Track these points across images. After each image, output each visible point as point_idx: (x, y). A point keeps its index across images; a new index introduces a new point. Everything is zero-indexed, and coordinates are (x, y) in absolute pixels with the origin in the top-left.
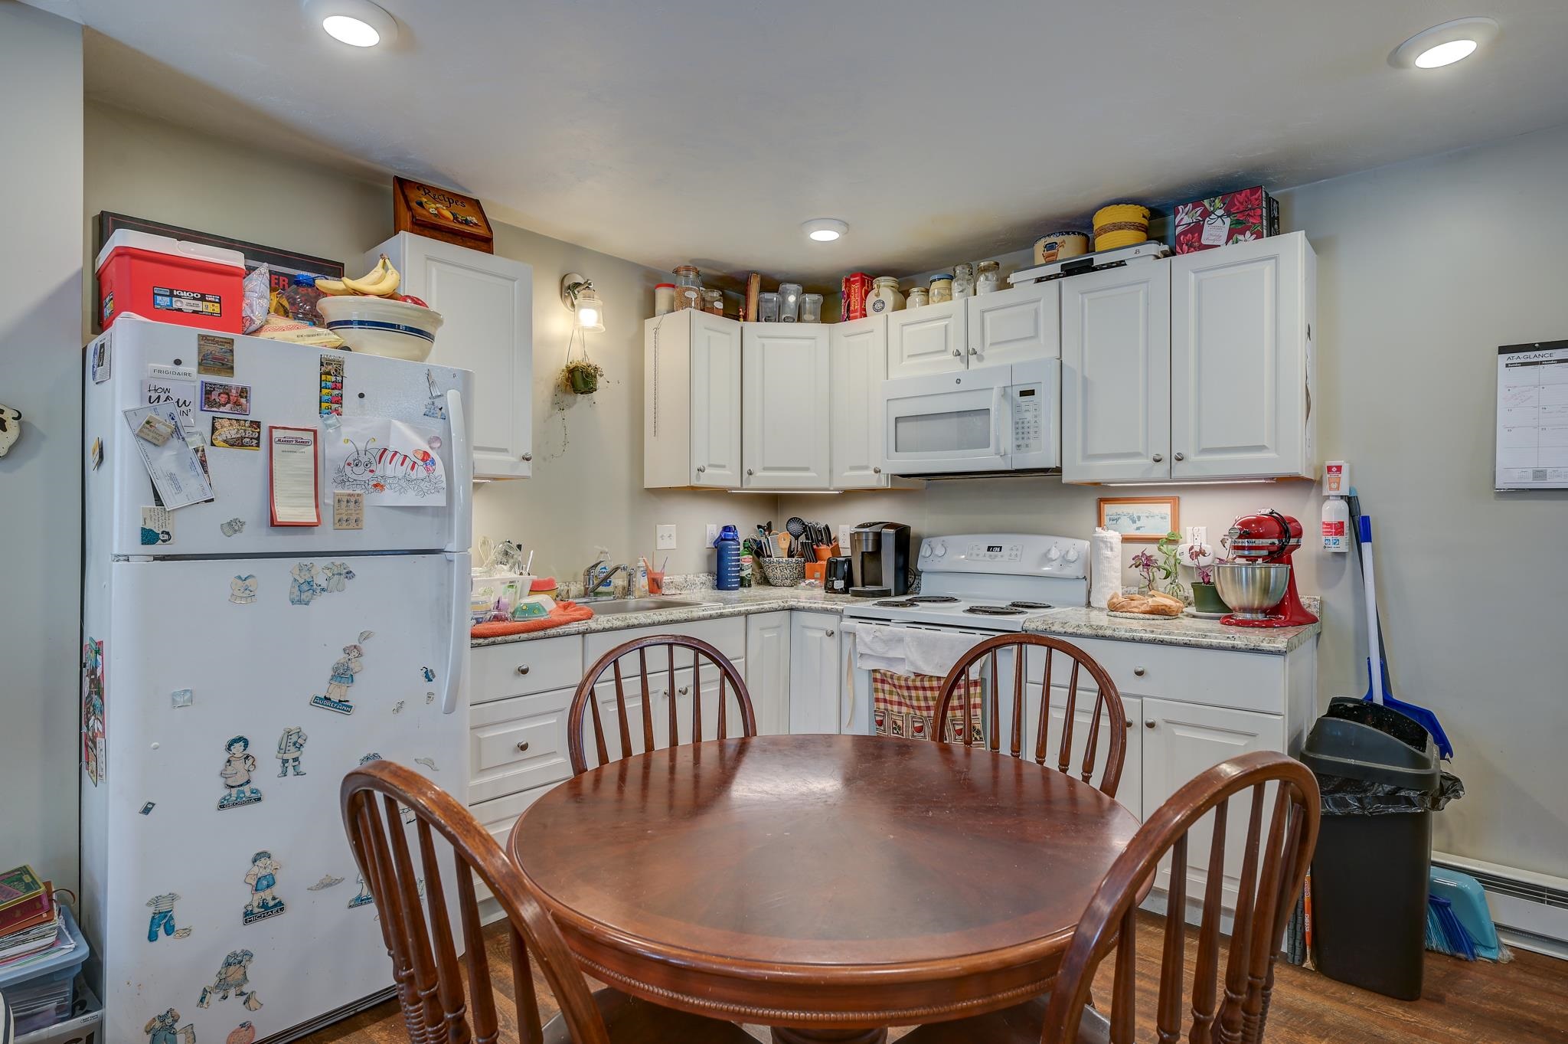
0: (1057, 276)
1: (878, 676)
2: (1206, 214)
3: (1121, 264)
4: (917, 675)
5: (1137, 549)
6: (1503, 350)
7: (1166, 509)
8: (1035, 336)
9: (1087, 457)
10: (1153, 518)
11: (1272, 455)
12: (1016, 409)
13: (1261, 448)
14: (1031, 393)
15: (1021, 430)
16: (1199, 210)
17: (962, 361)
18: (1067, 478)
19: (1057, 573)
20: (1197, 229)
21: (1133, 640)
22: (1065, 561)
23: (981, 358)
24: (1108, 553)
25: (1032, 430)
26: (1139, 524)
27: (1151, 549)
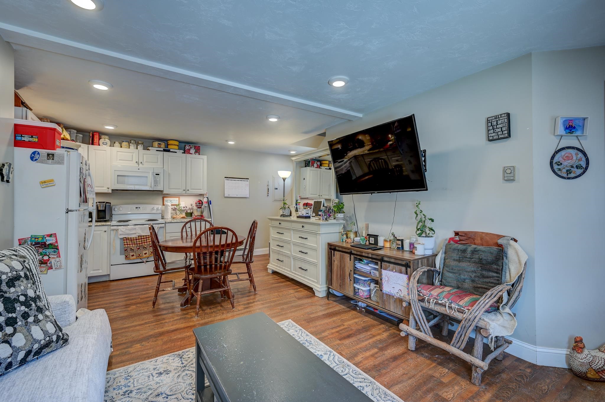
0: (162, 151)
1: (125, 239)
2: (191, 148)
3: (176, 152)
4: (139, 236)
5: (173, 207)
6: (225, 177)
7: (177, 199)
8: (157, 162)
9: (169, 189)
10: (175, 201)
11: (202, 191)
12: (154, 177)
13: (201, 189)
14: (159, 175)
15: (156, 182)
16: (190, 147)
17: (137, 164)
18: (164, 192)
19: (156, 212)
20: (189, 150)
21: (181, 222)
22: (157, 209)
23: (143, 165)
24: (169, 208)
25: (159, 182)
26: (172, 202)
27: (175, 207)
